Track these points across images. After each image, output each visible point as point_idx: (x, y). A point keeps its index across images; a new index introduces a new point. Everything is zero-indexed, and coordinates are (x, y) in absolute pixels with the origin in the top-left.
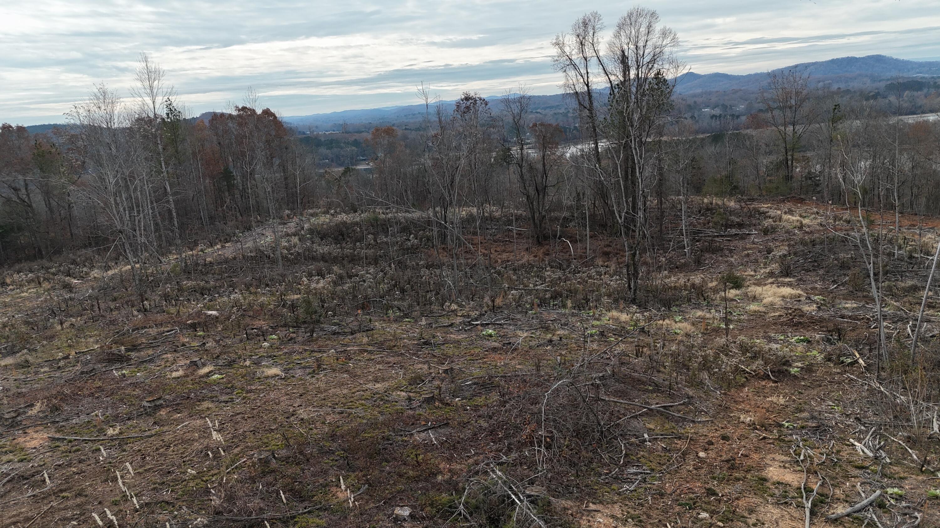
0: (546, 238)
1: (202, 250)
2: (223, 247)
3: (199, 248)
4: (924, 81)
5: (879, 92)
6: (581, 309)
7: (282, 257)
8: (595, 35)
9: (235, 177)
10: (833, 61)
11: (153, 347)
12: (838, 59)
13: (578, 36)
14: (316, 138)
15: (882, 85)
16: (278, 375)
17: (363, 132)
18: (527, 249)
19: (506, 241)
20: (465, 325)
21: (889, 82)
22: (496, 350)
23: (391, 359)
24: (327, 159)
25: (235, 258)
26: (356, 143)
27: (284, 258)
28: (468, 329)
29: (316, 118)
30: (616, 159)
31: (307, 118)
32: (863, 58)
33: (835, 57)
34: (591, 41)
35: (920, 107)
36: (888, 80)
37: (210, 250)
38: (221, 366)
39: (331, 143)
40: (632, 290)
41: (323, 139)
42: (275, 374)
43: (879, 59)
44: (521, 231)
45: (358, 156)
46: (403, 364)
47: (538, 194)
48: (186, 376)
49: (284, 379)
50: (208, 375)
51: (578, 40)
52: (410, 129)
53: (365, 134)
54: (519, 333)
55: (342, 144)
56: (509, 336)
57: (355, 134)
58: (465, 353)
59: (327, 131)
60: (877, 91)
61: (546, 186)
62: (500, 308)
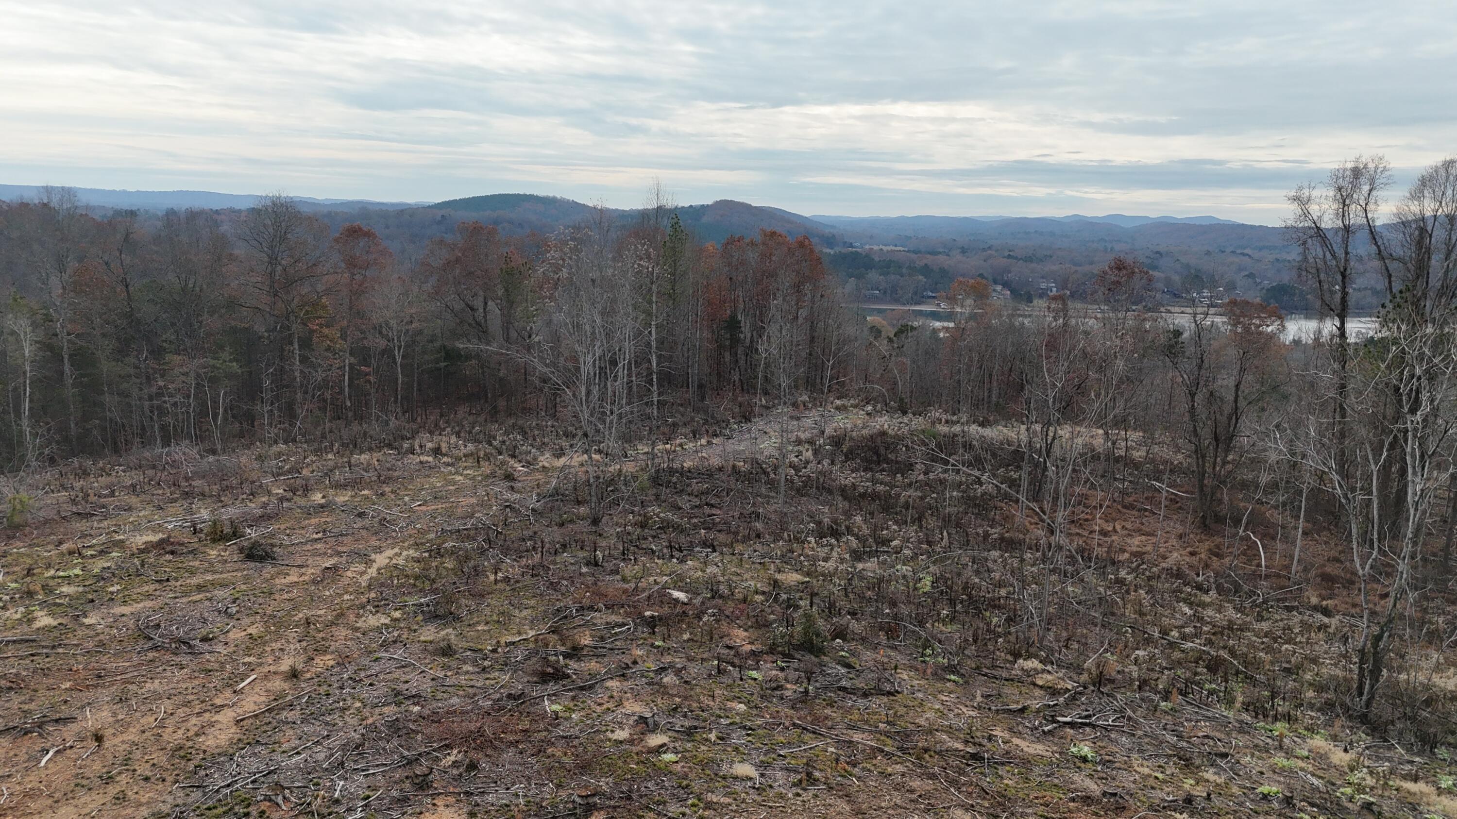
0: (1219, 520)
1: (681, 445)
2: (709, 443)
3: (678, 441)
6: (1261, 717)
7: (787, 480)
8: (1374, 193)
9: (743, 329)
11: (598, 656)
13: (1340, 189)
14: (867, 256)
16: (751, 779)
17: (940, 253)
18: (1180, 537)
19: (1146, 510)
20: (1045, 719)
22: (1090, 801)
23: (916, 784)
24: (877, 289)
25: (720, 469)
26: (926, 270)
27: (790, 481)
28: (1049, 731)
29: (874, 222)
30: (1372, 461)
31: (862, 221)
34: (1363, 203)
37: (691, 445)
38: (678, 731)
39: (888, 265)
40: (1364, 698)
41: (877, 259)
42: (747, 777)
44: (1176, 495)
45: (925, 290)
46: (932, 801)
47: (1217, 445)
48: (631, 742)
49: (758, 789)
50: (659, 750)
51: (1339, 196)
52: (1016, 258)
53: (941, 258)
54: (1136, 760)
55: (904, 270)
56: (1117, 765)
57: (928, 256)
58: (1037, 798)
59: (886, 245)
61: (1233, 436)
62: (1112, 681)
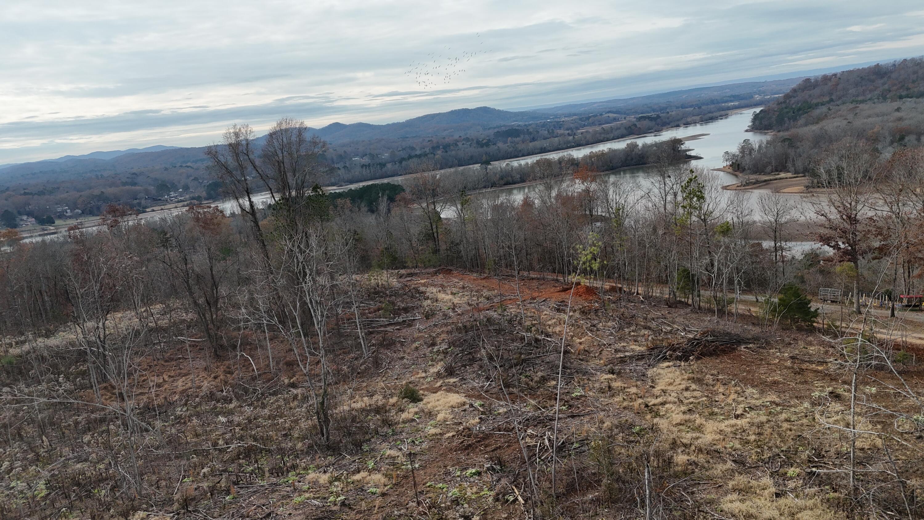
0: (224, 349)
4: (519, 128)
5: (489, 139)
6: (280, 475)
10: (452, 112)
12: (455, 111)
15: (491, 132)
18: (205, 369)
21: (496, 130)
32: (474, 109)
33: (454, 109)
35: (520, 151)
36: (495, 128)
40: (325, 436)
43: (485, 110)
44: (195, 341)
47: (210, 307)
60: (488, 138)
61: (217, 298)
62: (193, 499)
